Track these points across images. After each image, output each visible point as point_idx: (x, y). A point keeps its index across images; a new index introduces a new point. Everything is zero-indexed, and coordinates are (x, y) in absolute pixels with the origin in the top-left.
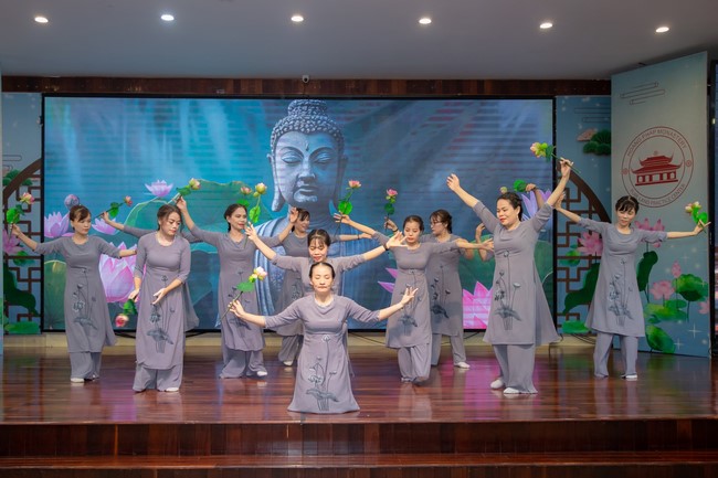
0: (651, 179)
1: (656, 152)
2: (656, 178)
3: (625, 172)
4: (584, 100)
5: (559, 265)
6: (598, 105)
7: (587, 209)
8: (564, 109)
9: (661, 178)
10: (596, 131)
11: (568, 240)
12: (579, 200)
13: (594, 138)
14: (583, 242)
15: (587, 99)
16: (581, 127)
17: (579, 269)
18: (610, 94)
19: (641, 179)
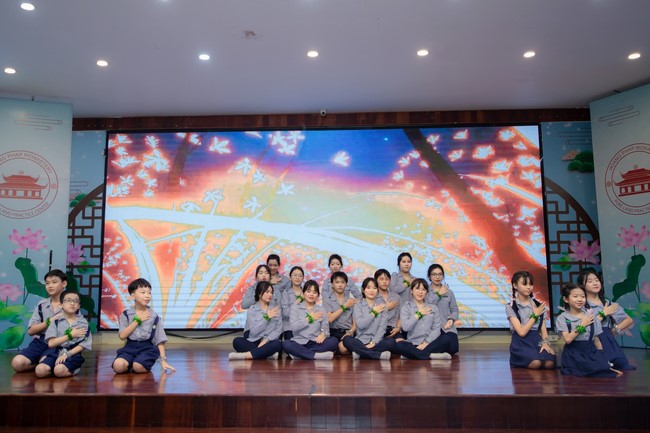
0: (633, 189)
1: (636, 166)
2: (638, 188)
3: (608, 184)
5: (553, 270)
6: (579, 129)
7: (575, 219)
8: (548, 133)
9: (643, 188)
10: (579, 151)
11: (559, 247)
12: (567, 212)
13: (578, 157)
14: (573, 249)
15: (568, 124)
16: (564, 148)
17: (571, 274)
18: (589, 119)
19: (623, 190)
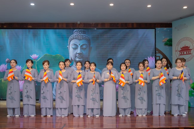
0: (184, 53)
1: (185, 45)
2: (185, 53)
3: (176, 51)
4: (164, 29)
6: (169, 31)
8: (158, 32)
9: (187, 53)
10: (168, 38)
13: (168, 41)
16: (163, 37)
18: (172, 27)
19: (181, 53)
